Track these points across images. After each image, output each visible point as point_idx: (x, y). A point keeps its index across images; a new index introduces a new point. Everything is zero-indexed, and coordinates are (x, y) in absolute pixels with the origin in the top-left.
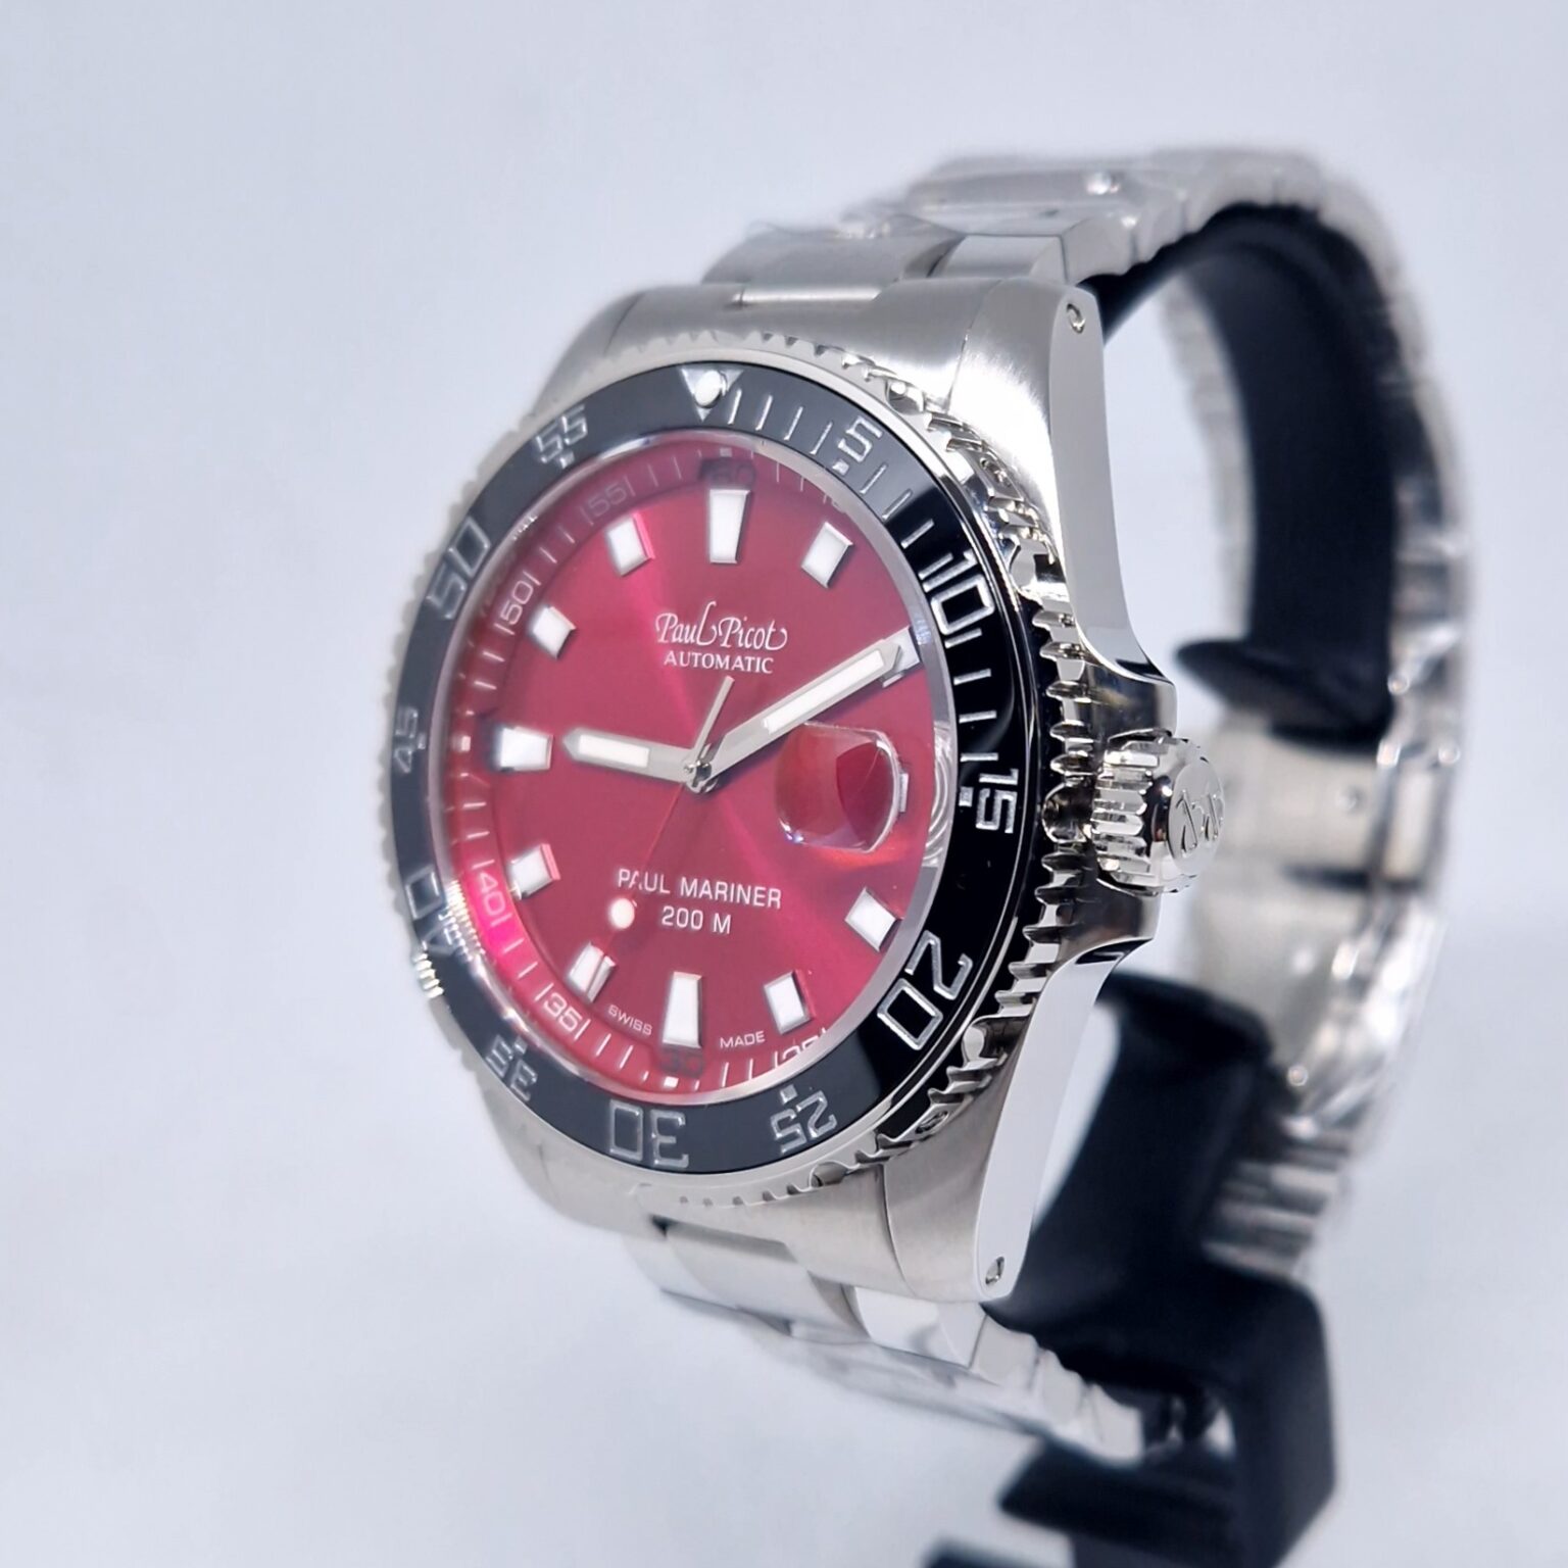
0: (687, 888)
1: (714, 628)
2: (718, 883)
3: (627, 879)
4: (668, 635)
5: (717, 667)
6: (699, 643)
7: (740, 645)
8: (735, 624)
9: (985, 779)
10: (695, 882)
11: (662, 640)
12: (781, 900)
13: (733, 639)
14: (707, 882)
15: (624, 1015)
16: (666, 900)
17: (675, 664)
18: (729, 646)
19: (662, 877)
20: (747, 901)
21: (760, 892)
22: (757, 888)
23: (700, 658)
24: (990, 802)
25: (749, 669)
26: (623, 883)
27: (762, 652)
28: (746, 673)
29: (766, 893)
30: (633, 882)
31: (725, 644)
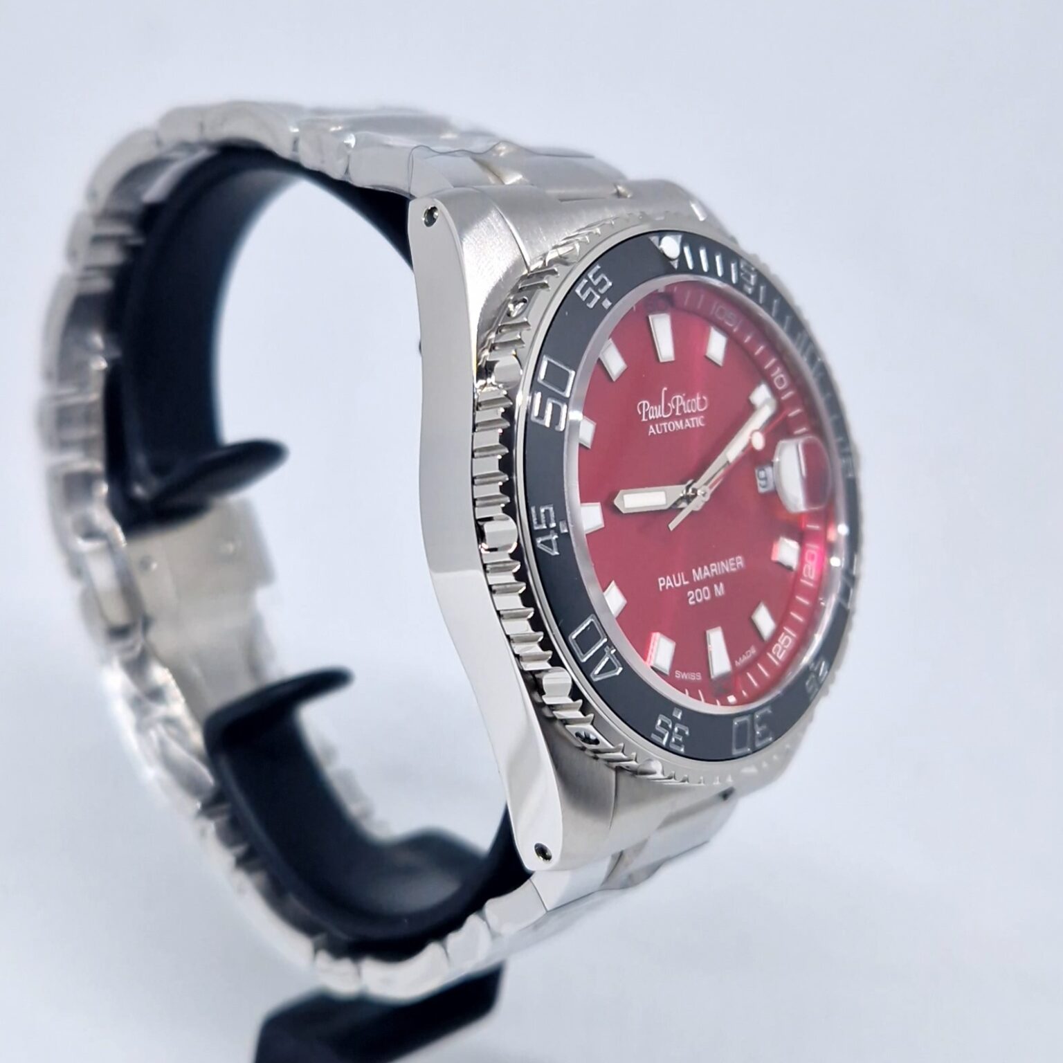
0: (698, 575)
1: (669, 404)
2: (712, 565)
3: (664, 584)
4: (647, 416)
5: (677, 429)
6: (664, 416)
7: (685, 412)
8: (680, 400)
10: (700, 569)
11: (644, 419)
12: (743, 562)
13: (681, 409)
14: (706, 568)
16: (688, 588)
17: (655, 433)
18: (680, 414)
19: (682, 574)
20: (727, 570)
21: (732, 562)
22: (730, 560)
23: (667, 426)
25: (693, 426)
26: (662, 587)
27: (697, 414)
28: (692, 429)
29: (735, 562)
30: (668, 585)
31: (678, 414)
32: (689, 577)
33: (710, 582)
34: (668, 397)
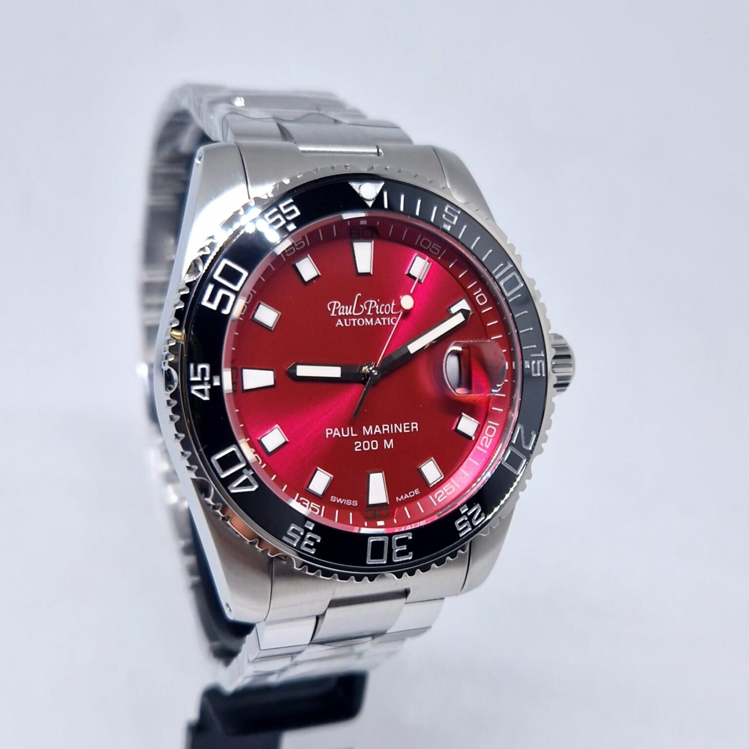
1: (362, 306)
2: (384, 426)
3: (332, 433)
4: (336, 311)
5: (366, 324)
6: (354, 314)
7: (378, 313)
8: (373, 304)
9: (532, 355)
10: (371, 427)
11: (333, 314)
12: (418, 427)
13: (373, 310)
14: (377, 426)
15: (340, 499)
16: (356, 439)
17: (342, 325)
18: (372, 314)
19: (352, 428)
20: (401, 431)
21: (406, 426)
23: (356, 322)
24: (536, 365)
25: (384, 323)
26: (329, 435)
27: (390, 315)
29: (410, 425)
30: (335, 434)
31: (369, 313)
32: (358, 430)
33: (380, 437)
34: (361, 301)
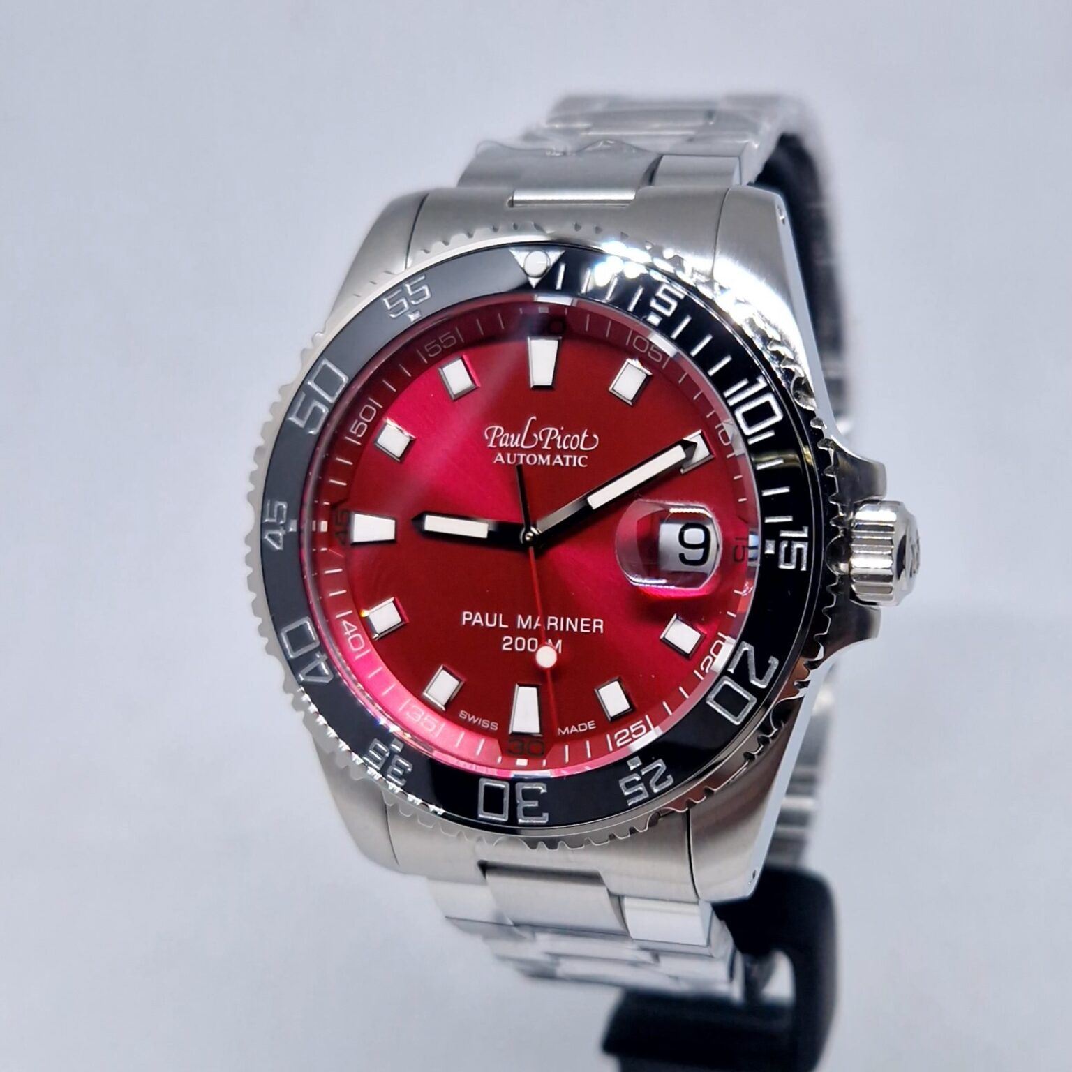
0: (523, 622)
1: (535, 435)
2: (549, 618)
3: (470, 619)
4: (496, 441)
5: (539, 464)
6: (523, 446)
7: (559, 447)
8: (554, 433)
9: (784, 534)
10: (530, 618)
11: (491, 445)
12: (604, 627)
13: (553, 443)
15: (473, 717)
16: (505, 632)
17: (503, 462)
18: (549, 448)
19: (501, 616)
20: (575, 629)
21: (585, 622)
22: (583, 620)
23: (524, 458)
24: (788, 551)
26: (466, 621)
27: (578, 452)
28: (564, 467)
29: (591, 623)
30: (475, 621)
32: (509, 619)
34: (535, 427)
